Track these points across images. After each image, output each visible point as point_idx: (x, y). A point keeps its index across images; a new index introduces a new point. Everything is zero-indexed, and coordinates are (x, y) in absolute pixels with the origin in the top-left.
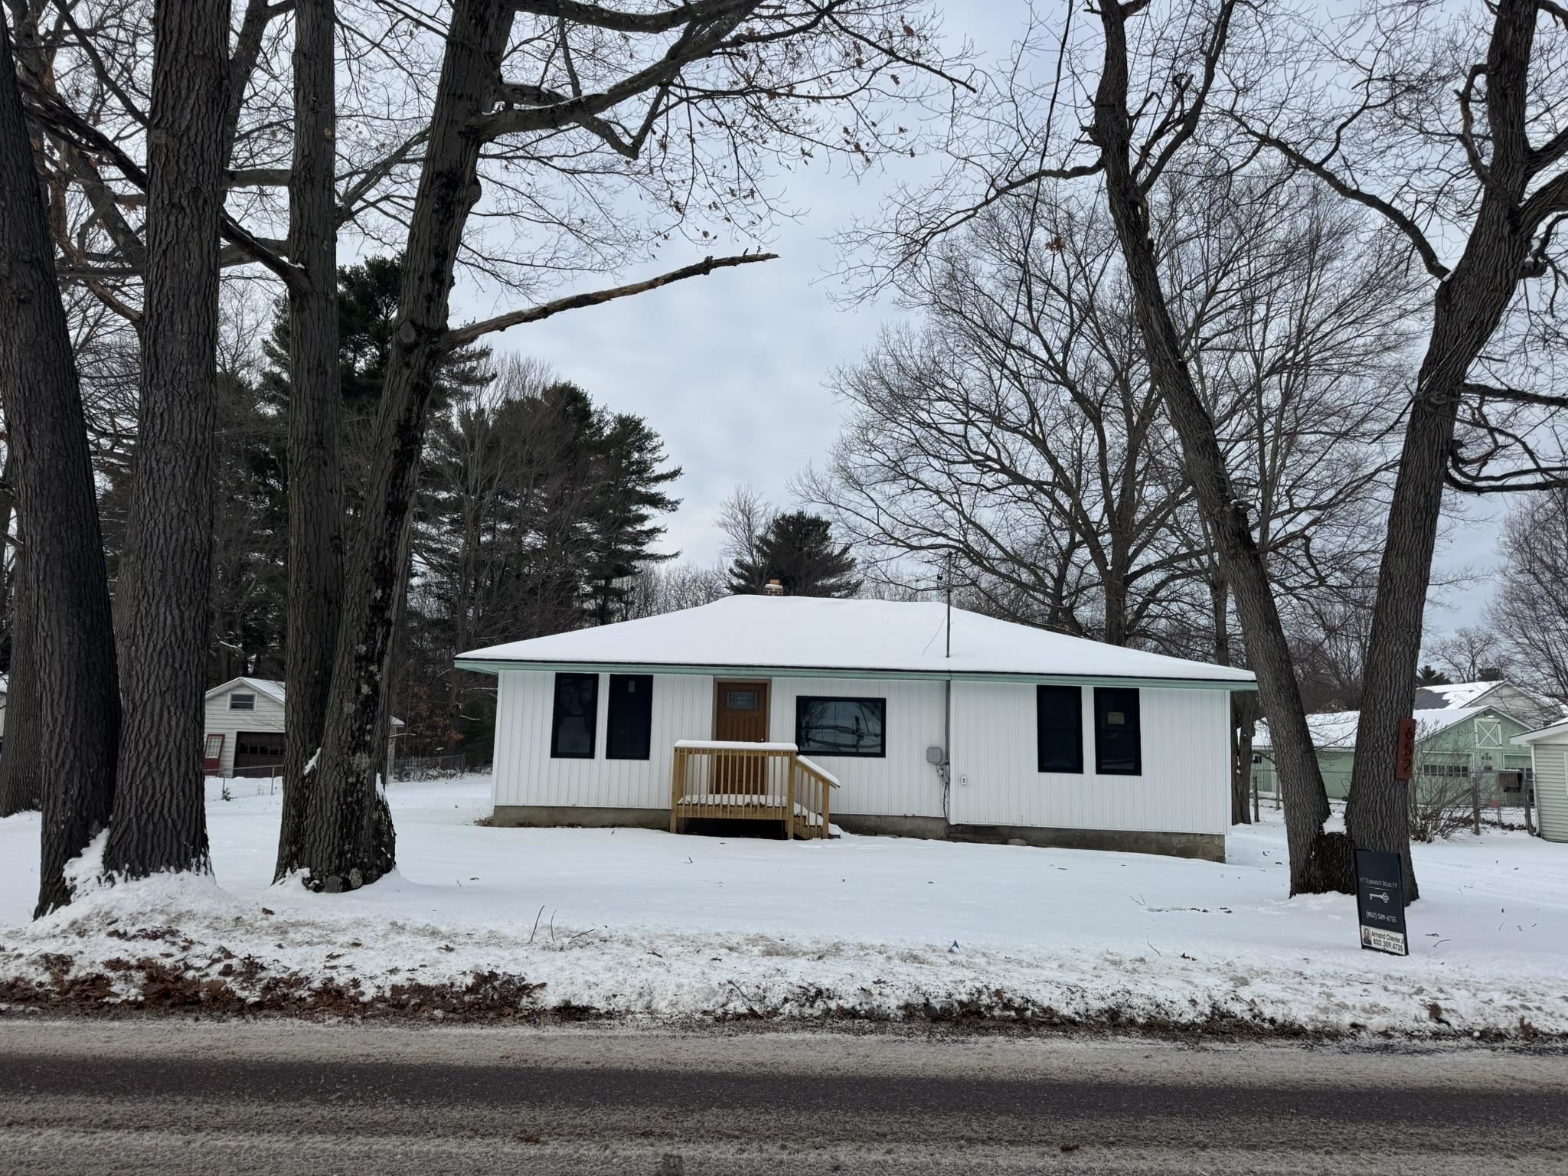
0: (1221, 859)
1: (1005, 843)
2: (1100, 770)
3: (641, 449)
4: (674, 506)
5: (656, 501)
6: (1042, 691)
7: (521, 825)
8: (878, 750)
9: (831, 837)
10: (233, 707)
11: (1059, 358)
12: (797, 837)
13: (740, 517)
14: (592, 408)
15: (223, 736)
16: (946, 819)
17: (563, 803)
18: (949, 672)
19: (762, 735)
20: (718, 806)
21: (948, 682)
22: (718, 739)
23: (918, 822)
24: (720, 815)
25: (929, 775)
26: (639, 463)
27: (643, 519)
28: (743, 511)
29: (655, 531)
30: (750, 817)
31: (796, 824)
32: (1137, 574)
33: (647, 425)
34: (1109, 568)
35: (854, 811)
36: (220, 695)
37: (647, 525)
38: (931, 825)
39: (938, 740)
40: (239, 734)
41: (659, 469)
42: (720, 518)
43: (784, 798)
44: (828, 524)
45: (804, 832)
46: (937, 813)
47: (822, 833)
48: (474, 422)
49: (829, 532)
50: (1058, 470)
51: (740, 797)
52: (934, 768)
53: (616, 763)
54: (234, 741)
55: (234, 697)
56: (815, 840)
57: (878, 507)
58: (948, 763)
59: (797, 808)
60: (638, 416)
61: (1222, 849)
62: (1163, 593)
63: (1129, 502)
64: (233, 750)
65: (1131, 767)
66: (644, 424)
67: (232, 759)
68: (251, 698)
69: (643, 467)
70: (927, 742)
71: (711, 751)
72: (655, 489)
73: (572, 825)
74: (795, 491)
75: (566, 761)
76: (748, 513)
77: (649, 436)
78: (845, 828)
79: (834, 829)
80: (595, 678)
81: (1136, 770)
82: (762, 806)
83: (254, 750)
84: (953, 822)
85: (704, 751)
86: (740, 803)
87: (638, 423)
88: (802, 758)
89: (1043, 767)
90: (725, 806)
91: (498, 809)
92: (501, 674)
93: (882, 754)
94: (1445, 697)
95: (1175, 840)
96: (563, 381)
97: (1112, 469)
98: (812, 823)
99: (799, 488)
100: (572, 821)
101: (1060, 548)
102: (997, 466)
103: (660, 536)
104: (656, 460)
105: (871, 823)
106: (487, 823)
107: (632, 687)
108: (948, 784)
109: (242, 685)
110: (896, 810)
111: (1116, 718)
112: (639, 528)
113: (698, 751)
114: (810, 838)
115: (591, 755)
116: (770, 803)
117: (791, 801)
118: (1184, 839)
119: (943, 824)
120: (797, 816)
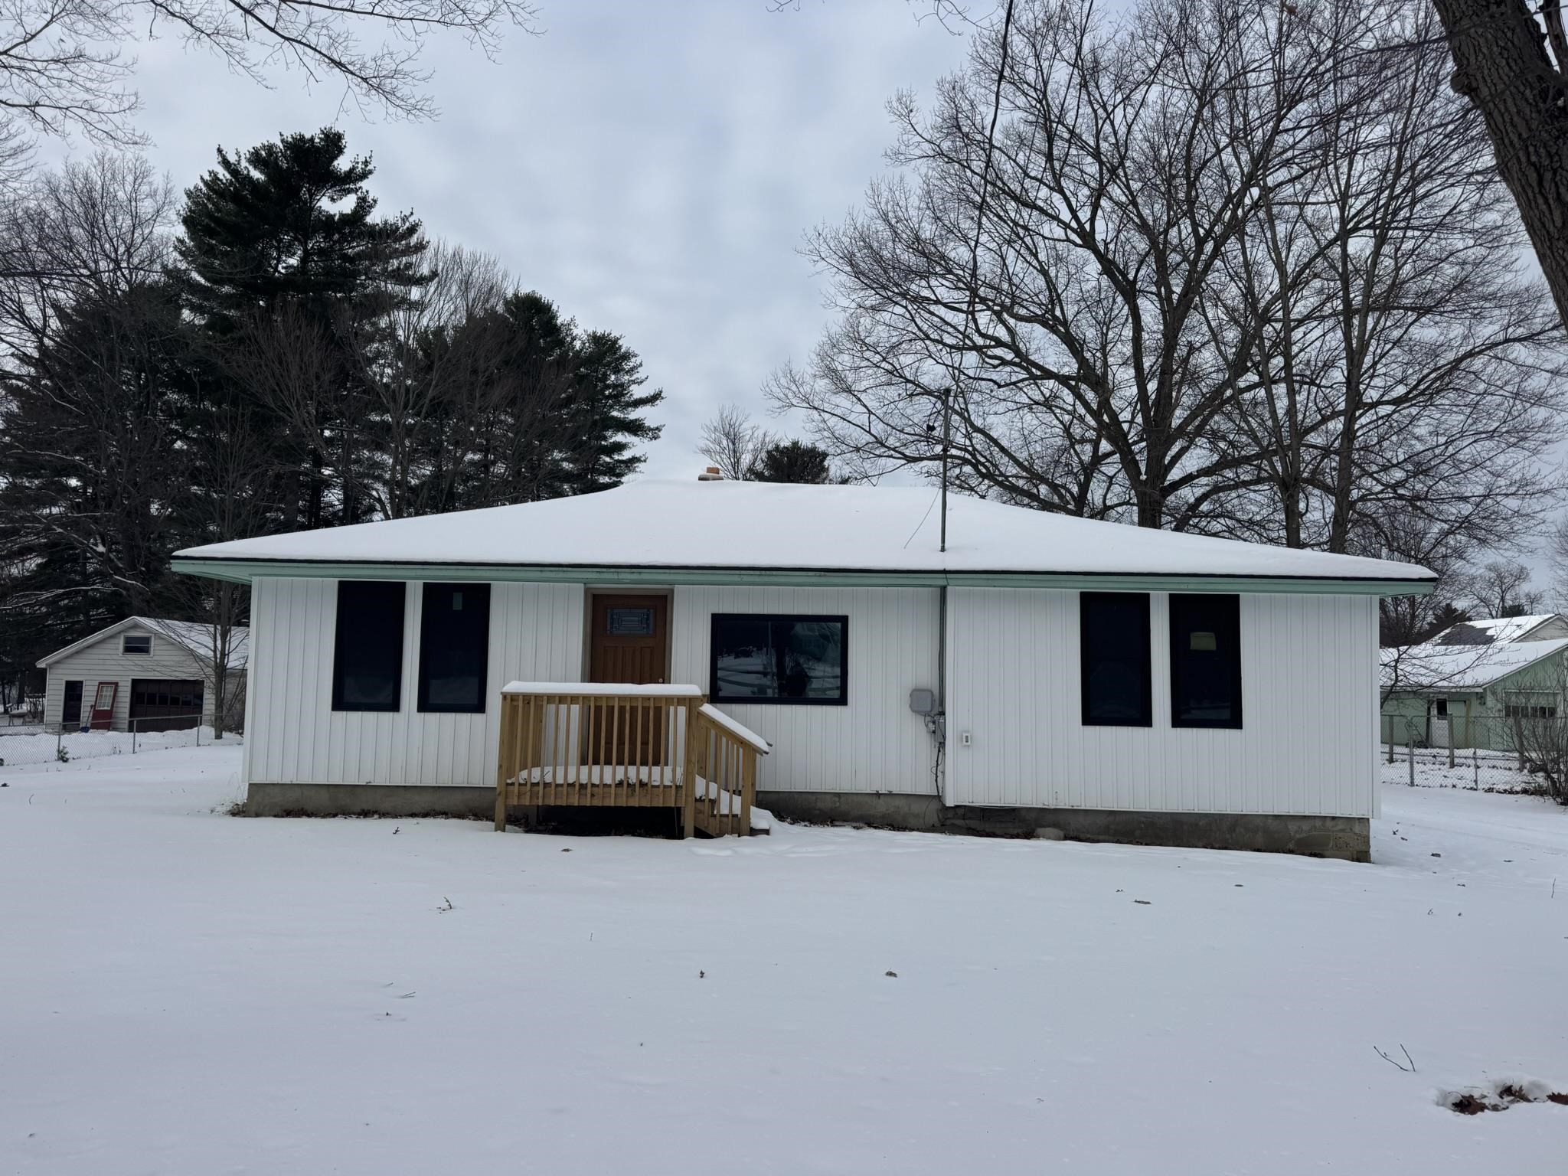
0: (1362, 856)
1: (1029, 835)
2: (1178, 721)
3: (617, 371)
4: (654, 433)
5: (636, 428)
6: (1089, 602)
7: (288, 813)
8: (836, 694)
9: (754, 832)
10: (128, 650)
11: (1084, 215)
12: (701, 834)
13: (725, 443)
14: (559, 322)
15: (116, 684)
16: (939, 798)
17: (352, 780)
18: (944, 572)
19: (661, 674)
20: (572, 785)
21: (944, 589)
22: (592, 681)
23: (897, 802)
24: (575, 801)
25: (914, 732)
26: (615, 386)
27: (620, 447)
28: (727, 435)
29: (634, 460)
30: (622, 802)
31: (698, 812)
32: (1177, 485)
33: (625, 344)
34: (1143, 477)
35: (800, 787)
36: (112, 637)
37: (626, 455)
38: (917, 807)
39: (926, 677)
40: (135, 682)
41: (637, 392)
42: (703, 444)
43: (680, 771)
44: (824, 455)
45: (712, 826)
46: (926, 788)
47: (740, 827)
48: (432, 342)
49: (826, 463)
50: (1082, 362)
51: (608, 769)
52: (921, 720)
53: (433, 719)
54: (129, 689)
55: (128, 640)
56: (729, 840)
57: (870, 412)
58: (942, 713)
59: (700, 787)
60: (614, 334)
61: (1366, 840)
62: (1205, 507)
63: (1165, 402)
64: (128, 700)
65: (1226, 715)
66: (620, 342)
67: (127, 711)
68: (147, 640)
69: (621, 389)
70: (910, 681)
71: (586, 698)
72: (634, 414)
73: (365, 814)
74: (771, 393)
75: (355, 717)
76: (734, 438)
77: (626, 357)
78: (780, 816)
79: (761, 818)
80: (399, 589)
81: (1234, 721)
82: (642, 784)
83: (152, 699)
84: (950, 802)
85: (574, 699)
86: (608, 780)
87: (616, 341)
88: (708, 709)
89: (1091, 716)
90: (583, 787)
91: (254, 788)
92: (255, 581)
93: (842, 700)
94: (1489, 633)
95: (1292, 827)
96: (525, 290)
97: (1148, 362)
98: (725, 811)
99: (775, 389)
100: (366, 807)
101: (1081, 461)
102: (1009, 356)
103: (640, 466)
104: (634, 382)
105: (826, 805)
106: (238, 812)
107: (458, 604)
108: (942, 745)
109: (136, 626)
110: (864, 784)
111: (1203, 641)
112: (616, 457)
113: (562, 699)
114: (720, 835)
115: (394, 706)
116: (656, 779)
117: (689, 775)
118: (1306, 826)
119: (934, 806)
120: (700, 800)
